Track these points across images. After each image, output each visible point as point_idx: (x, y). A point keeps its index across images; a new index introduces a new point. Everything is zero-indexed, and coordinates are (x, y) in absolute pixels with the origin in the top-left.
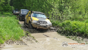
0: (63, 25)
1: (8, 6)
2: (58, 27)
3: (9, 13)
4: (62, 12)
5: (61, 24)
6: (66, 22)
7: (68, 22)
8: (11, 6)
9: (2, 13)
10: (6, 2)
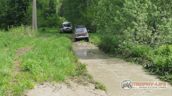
4: (154, 30)
6: (162, 48)
7: (166, 50)
9: (44, 30)
10: (52, 10)
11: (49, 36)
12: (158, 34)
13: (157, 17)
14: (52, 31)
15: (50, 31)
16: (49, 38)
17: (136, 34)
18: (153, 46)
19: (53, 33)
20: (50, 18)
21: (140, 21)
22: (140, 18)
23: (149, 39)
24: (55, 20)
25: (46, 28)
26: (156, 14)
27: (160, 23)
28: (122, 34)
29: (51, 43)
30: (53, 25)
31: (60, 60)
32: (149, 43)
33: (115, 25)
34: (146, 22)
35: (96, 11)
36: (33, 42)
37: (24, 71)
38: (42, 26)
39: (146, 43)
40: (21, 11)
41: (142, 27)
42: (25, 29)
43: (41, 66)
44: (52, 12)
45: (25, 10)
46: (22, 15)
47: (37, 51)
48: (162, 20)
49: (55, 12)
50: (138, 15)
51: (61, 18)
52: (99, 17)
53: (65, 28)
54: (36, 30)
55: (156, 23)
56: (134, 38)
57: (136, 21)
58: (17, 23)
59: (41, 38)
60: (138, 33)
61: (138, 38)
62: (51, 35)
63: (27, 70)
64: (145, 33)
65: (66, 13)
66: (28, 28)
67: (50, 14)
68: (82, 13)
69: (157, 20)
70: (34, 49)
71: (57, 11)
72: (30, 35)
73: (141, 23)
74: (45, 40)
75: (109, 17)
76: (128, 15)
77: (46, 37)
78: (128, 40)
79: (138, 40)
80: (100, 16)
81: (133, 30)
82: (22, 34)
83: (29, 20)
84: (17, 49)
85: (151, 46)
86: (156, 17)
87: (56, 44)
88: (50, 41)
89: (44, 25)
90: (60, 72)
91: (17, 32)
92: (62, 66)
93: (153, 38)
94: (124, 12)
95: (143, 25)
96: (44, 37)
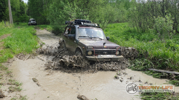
9: (18, 24)
15: (22, 24)
16: (22, 28)
19: (24, 25)
22: (73, 16)
24: (25, 17)
29: (23, 31)
31: (29, 40)
33: (60, 20)
38: (16, 21)
40: (1, 12)
42: (5, 23)
49: (24, 13)
50: (72, 14)
53: (32, 22)
57: (71, 17)
67: (21, 14)
68: (41, 13)
70: (12, 35)
74: (19, 29)
75: (56, 15)
76: (66, 14)
82: (3, 26)
87: (26, 31)
90: (29, 47)
92: (30, 44)
94: (64, 12)
96: (18, 28)
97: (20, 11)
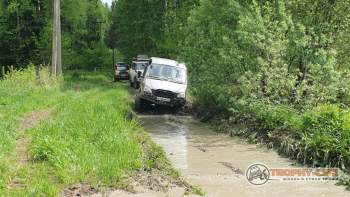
0: (307, 123)
1: (98, 50)
2: (284, 131)
3: (101, 76)
4: (301, 74)
5: (296, 120)
6: (318, 111)
7: (327, 114)
8: (112, 48)
9: (76, 75)
10: (92, 35)
11: (87, 88)
12: (310, 83)
13: (307, 47)
14: (94, 77)
15: (89, 77)
16: (88, 92)
17: (264, 83)
18: (299, 107)
19: (97, 82)
20: (89, 51)
21: (271, 56)
22: (272, 50)
23: (292, 94)
24: (100, 54)
25: (81, 72)
26: (305, 41)
27: (314, 59)
28: (235, 82)
29: (92, 101)
30: (95, 65)
32: (292, 101)
34: (285, 58)
35: (183, 37)
36: (54, 100)
37: (36, 160)
38: (72, 67)
39: (286, 100)
40: (29, 36)
41: (277, 69)
42: (37, 74)
43: (72, 149)
44: (92, 39)
45: (37, 34)
46: (32, 46)
47: (62, 118)
48: (317, 54)
49: (97, 39)
50: (268, 44)
51: (111, 51)
52: (190, 48)
54: (61, 75)
55: (305, 61)
56: (260, 92)
58: (22, 61)
59: (71, 91)
60: (269, 81)
61: (268, 91)
62: (91, 85)
63: (43, 158)
64: (283, 81)
65: (120, 40)
66: (44, 72)
67: (88, 42)
68: (154, 40)
69: (305, 55)
70: (55, 114)
71: (103, 37)
72: (48, 87)
73: (275, 61)
74: (77, 96)
75: (210, 49)
76: (247, 45)
77: (81, 89)
78: (249, 96)
79: (269, 95)
80: (192, 46)
81: (260, 75)
82: (31, 84)
83: (45, 55)
84: (20, 116)
85: (295, 107)
86: (304, 49)
87: (102, 103)
88: (88, 97)
89: (77, 65)
91: (21, 79)
93: (298, 92)
94: (240, 38)
95: (280, 65)
96: (76, 89)
97: (85, 32)
